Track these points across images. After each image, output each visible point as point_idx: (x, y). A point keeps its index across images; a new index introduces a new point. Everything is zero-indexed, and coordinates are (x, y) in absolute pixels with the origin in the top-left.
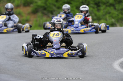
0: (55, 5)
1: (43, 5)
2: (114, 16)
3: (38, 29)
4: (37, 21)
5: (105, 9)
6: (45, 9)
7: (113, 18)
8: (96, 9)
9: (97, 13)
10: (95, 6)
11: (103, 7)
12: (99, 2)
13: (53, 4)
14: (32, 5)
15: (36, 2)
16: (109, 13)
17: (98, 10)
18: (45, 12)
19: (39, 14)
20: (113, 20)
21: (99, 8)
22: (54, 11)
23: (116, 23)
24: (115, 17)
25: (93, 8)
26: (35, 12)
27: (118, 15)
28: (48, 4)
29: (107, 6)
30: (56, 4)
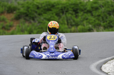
0: (36, 12)
1: (25, 11)
2: (91, 21)
3: (20, 34)
4: (19, 26)
5: (83, 15)
6: (27, 15)
7: (90, 23)
8: (74, 15)
9: (75, 19)
10: (74, 13)
11: (80, 14)
12: (77, 9)
13: (34, 11)
14: (15, 12)
15: (19, 9)
16: (87, 19)
17: (77, 17)
18: (27, 18)
19: (22, 20)
20: (90, 26)
21: (77, 14)
22: (36, 17)
23: (93, 28)
24: (92, 23)
25: (72, 14)
26: (18, 18)
27: (95, 21)
28: (30, 11)
29: (84, 13)
30: (37, 10)
